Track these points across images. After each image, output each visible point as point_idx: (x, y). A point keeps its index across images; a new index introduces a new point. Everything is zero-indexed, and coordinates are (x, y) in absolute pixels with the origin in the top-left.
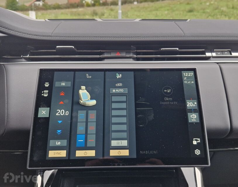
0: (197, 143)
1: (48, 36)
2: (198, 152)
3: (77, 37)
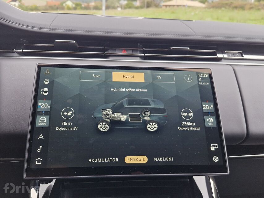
0: (215, 149)
1: (46, 28)
2: (216, 159)
3: (79, 30)
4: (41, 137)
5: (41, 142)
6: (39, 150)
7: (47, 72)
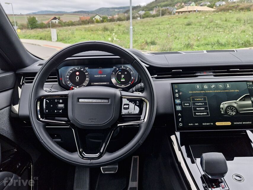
1: (167, 65)
4: (180, 114)
5: (180, 117)
6: (180, 120)
7: (176, 86)
